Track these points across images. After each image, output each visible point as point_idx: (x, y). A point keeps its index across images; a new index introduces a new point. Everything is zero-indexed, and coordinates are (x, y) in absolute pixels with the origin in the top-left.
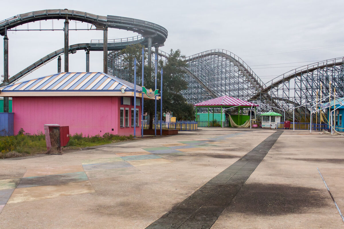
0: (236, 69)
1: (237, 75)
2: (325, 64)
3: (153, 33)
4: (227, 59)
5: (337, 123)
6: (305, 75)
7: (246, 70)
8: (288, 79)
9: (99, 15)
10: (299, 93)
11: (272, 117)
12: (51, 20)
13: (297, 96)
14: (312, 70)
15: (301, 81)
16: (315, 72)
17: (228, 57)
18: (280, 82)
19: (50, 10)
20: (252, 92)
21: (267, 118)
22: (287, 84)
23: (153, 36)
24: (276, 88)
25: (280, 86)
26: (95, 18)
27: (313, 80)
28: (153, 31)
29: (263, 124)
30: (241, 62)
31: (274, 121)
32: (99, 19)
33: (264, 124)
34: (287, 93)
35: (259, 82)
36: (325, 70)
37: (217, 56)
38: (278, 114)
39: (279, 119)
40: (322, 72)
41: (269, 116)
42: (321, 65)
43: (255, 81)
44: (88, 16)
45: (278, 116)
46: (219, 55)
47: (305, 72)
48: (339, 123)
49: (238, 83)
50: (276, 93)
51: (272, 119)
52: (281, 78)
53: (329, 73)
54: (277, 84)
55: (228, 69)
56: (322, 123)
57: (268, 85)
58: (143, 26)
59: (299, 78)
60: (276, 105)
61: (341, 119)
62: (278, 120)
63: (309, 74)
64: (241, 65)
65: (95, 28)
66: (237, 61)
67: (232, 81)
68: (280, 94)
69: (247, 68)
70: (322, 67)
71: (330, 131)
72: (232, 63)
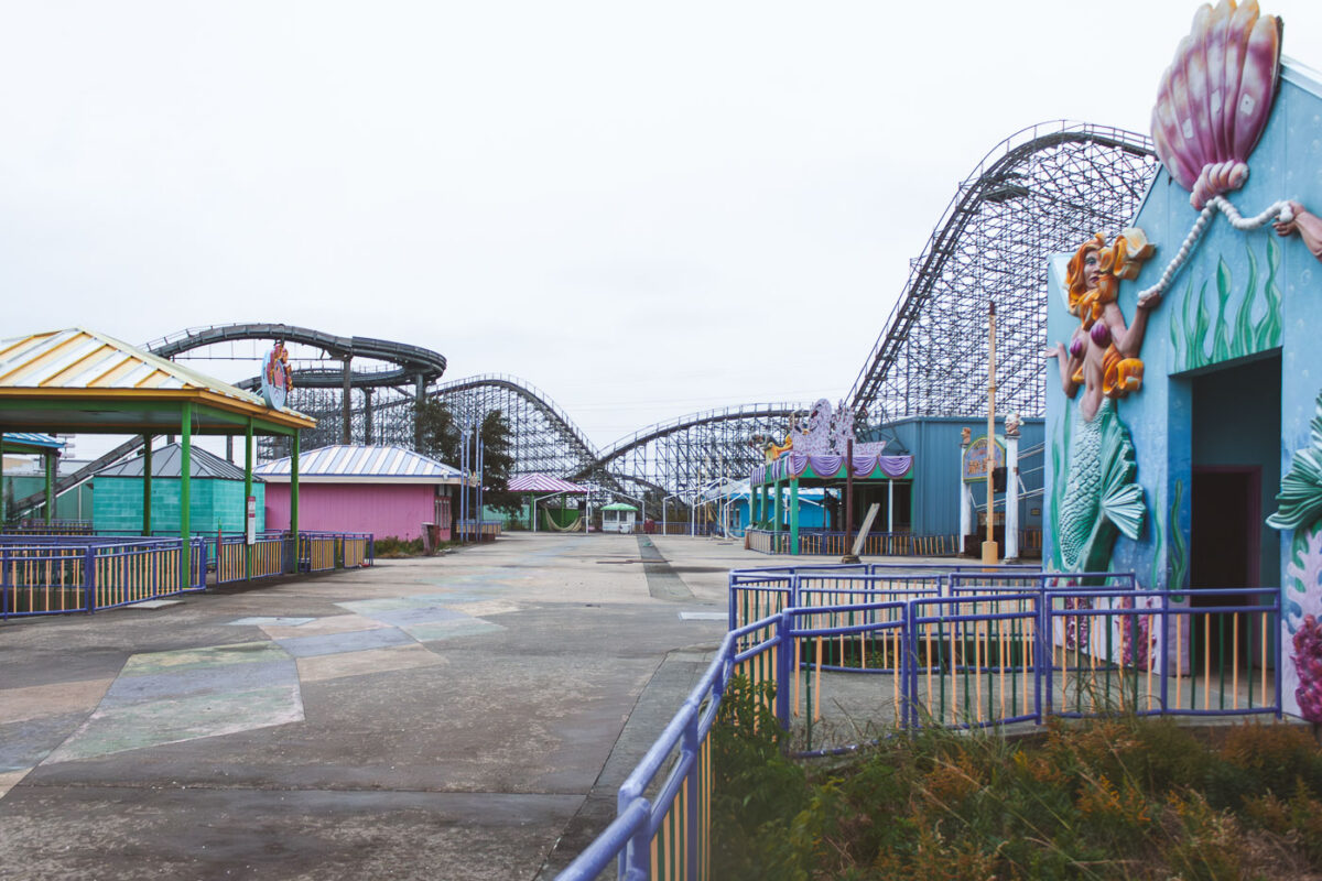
0: (539, 415)
1: (540, 428)
2: (710, 416)
3: (427, 367)
4: (519, 395)
5: (732, 523)
6: (674, 436)
7: (559, 419)
8: (644, 441)
9: (339, 335)
10: (663, 468)
11: (621, 511)
12: (252, 340)
13: (659, 473)
14: (686, 427)
15: (667, 445)
16: (693, 430)
17: (522, 392)
18: (630, 447)
19: (253, 326)
20: (572, 463)
21: (612, 515)
22: (642, 451)
23: (426, 371)
24: (621, 458)
25: (630, 454)
26: (332, 340)
27: (688, 444)
28: (428, 363)
29: (604, 525)
30: (549, 403)
31: (625, 520)
32: (339, 342)
33: (608, 525)
34: (642, 467)
35: (585, 443)
36: (710, 427)
37: (498, 388)
38: (632, 508)
39: (634, 515)
40: (704, 431)
41: (615, 512)
42: (703, 417)
43: (578, 441)
44: (319, 336)
45: (631, 511)
46: (502, 387)
47: (674, 430)
48: (735, 523)
49: (544, 444)
50: (621, 467)
51: (621, 517)
52: (631, 440)
53: (718, 433)
54: (623, 451)
55: (521, 415)
56: (709, 522)
57: (606, 453)
58: (410, 355)
59: (663, 439)
60: (621, 490)
61: (738, 516)
62: (631, 519)
63: (683, 433)
64: (549, 409)
65: (329, 357)
66: (540, 401)
67: (531, 439)
68: (629, 470)
69: (560, 415)
70: (704, 422)
71: (722, 534)
72: (529, 404)
